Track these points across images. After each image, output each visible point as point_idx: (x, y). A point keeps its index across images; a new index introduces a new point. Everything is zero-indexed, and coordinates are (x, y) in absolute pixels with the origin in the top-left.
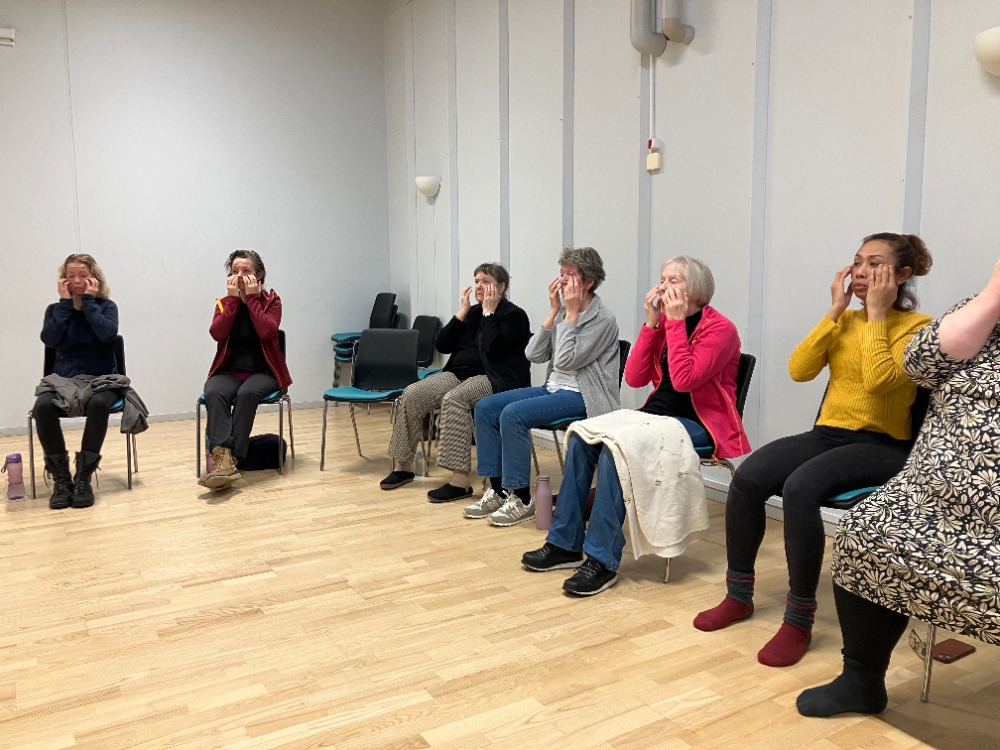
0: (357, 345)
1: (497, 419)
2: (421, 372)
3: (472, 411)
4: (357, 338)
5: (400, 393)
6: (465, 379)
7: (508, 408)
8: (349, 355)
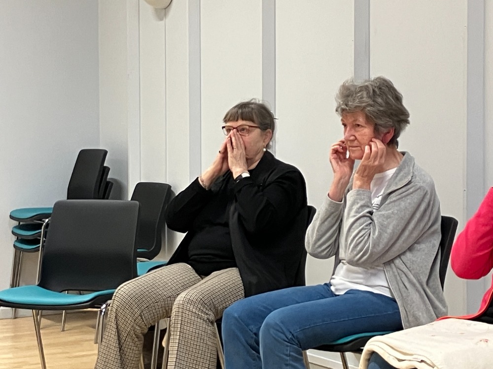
0: (47, 225)
1: (257, 334)
2: (142, 264)
3: (219, 322)
4: (47, 216)
5: (110, 296)
6: (207, 274)
7: (273, 317)
8: (35, 241)
